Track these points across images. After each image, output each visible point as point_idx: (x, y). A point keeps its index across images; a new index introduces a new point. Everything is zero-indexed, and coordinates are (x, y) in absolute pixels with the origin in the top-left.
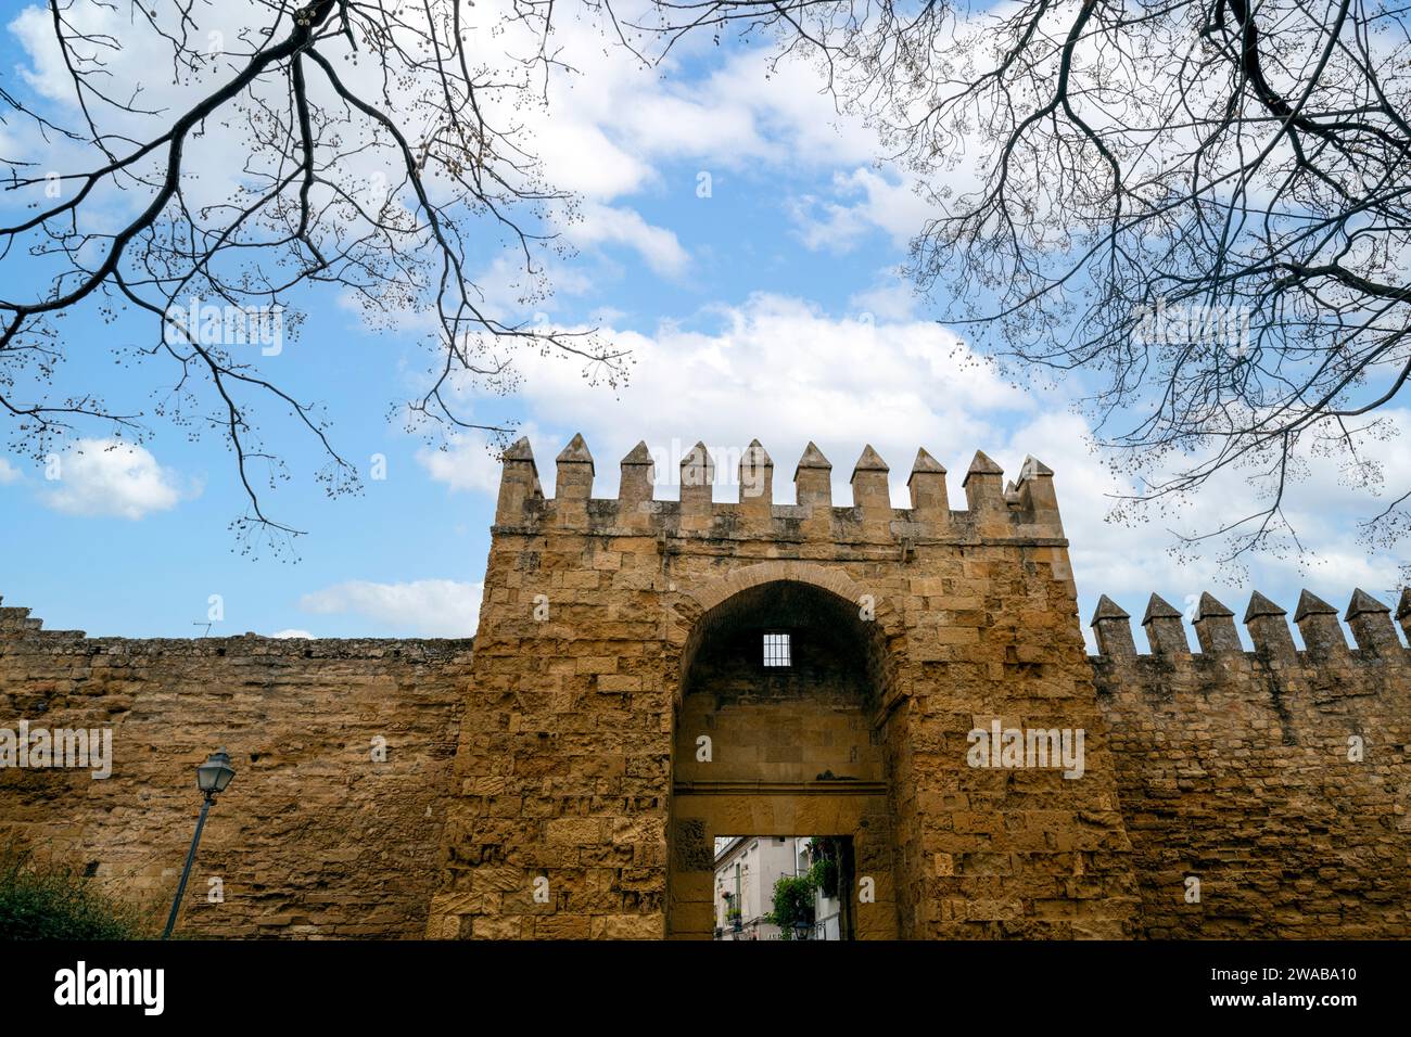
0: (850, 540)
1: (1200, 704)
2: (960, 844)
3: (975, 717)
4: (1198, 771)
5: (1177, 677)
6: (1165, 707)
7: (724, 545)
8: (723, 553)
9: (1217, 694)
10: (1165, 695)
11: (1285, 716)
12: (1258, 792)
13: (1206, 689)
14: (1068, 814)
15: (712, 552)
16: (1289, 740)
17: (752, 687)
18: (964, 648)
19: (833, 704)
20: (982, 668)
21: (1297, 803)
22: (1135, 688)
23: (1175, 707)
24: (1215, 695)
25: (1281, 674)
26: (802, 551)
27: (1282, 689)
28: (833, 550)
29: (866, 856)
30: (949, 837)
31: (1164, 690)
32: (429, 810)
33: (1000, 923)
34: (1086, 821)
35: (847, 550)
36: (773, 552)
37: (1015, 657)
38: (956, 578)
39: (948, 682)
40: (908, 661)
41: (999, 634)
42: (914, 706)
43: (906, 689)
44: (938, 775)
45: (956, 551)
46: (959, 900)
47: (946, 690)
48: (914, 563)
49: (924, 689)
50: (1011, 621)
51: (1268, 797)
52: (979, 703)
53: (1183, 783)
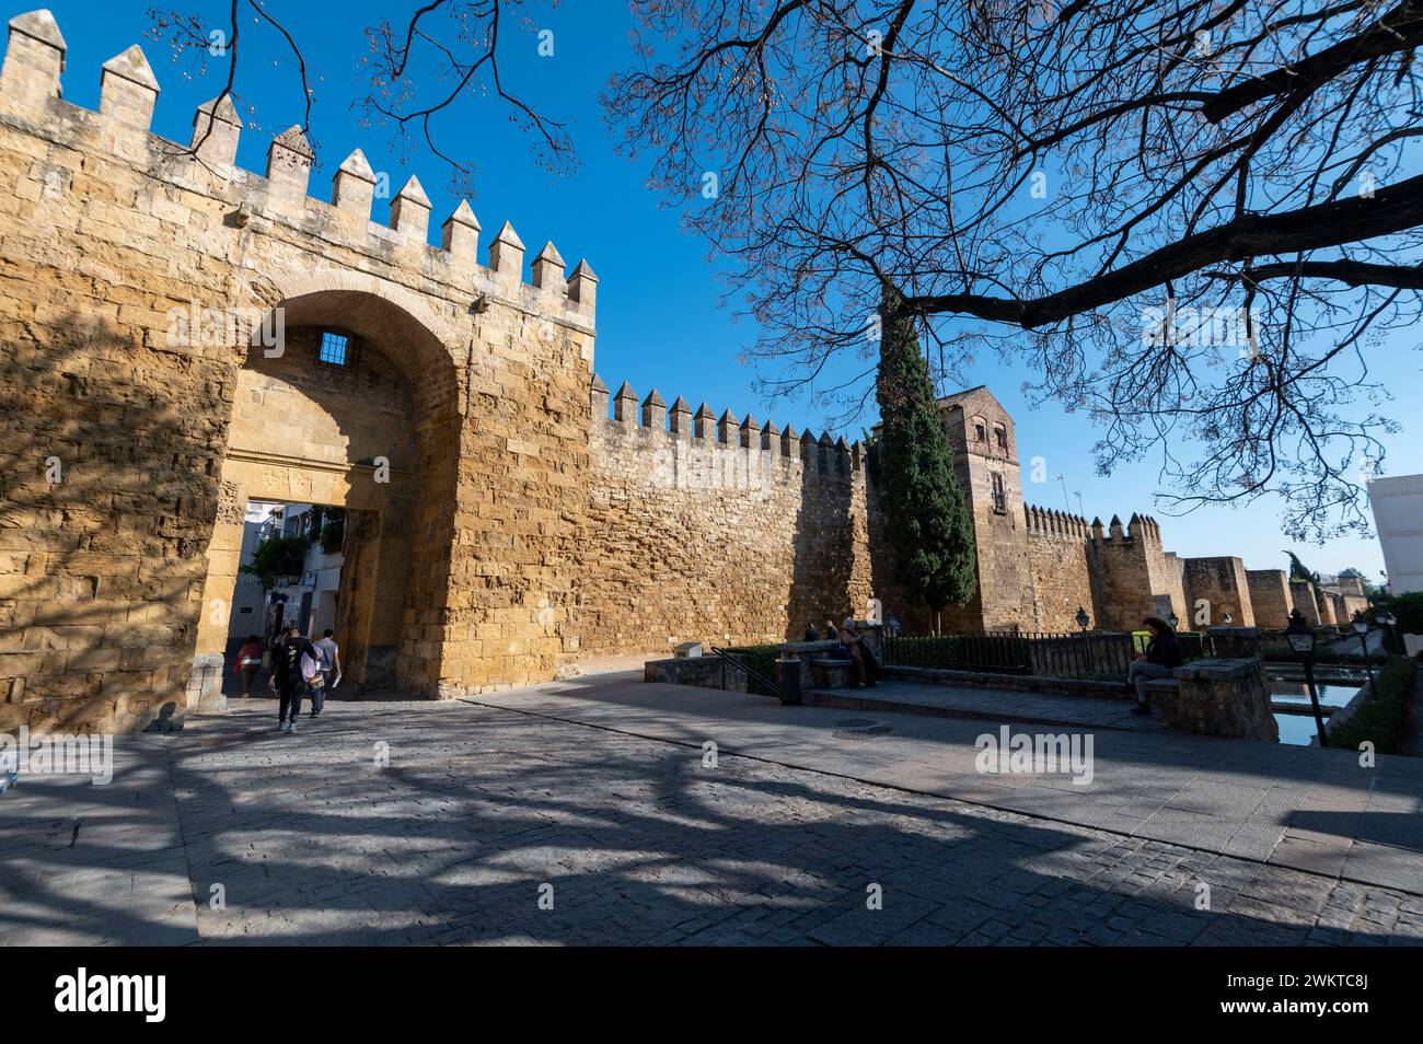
0: (437, 278)
1: (635, 459)
2: (480, 525)
3: (509, 439)
4: (623, 497)
5: (626, 438)
6: (615, 455)
7: (314, 241)
8: (312, 248)
9: (645, 453)
11: (676, 472)
12: (651, 513)
13: (641, 448)
14: (555, 514)
15: (303, 245)
16: (674, 487)
17: (306, 376)
18: (512, 390)
19: (382, 406)
20: (520, 408)
21: (669, 522)
22: (601, 440)
23: (620, 456)
25: (680, 447)
26: (393, 273)
27: (678, 456)
28: (422, 283)
30: (475, 519)
33: (498, 578)
34: (565, 519)
35: (434, 286)
36: (364, 264)
37: (545, 404)
38: (516, 336)
39: (494, 411)
40: (467, 389)
41: (537, 385)
42: (466, 423)
43: (462, 410)
44: (475, 476)
45: (520, 315)
46: (473, 562)
47: (493, 417)
48: (486, 314)
49: (476, 412)
50: (547, 378)
51: (654, 516)
52: (514, 430)
53: (613, 503)
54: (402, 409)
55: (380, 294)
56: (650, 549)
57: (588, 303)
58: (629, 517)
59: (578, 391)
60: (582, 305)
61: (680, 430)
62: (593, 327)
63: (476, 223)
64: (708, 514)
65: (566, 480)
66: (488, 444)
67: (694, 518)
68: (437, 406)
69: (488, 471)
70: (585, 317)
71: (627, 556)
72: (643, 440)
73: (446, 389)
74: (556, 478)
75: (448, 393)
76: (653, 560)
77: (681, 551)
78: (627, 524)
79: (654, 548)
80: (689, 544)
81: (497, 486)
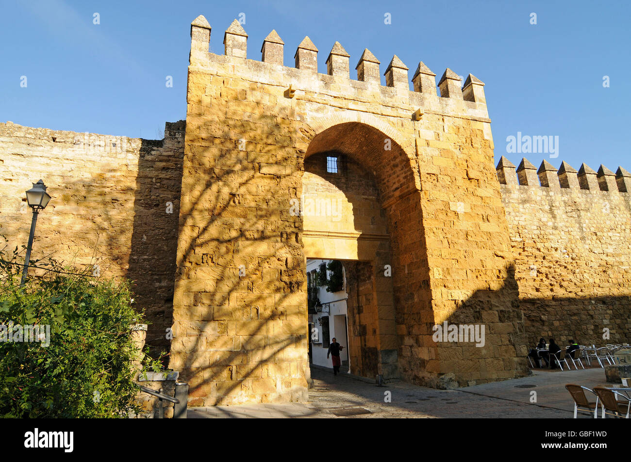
0: (391, 104)
1: (521, 210)
2: (444, 264)
3: (450, 203)
4: (519, 240)
5: (512, 195)
10: (507, 203)
11: (554, 217)
12: (542, 250)
13: (524, 202)
14: (490, 252)
15: (320, 101)
16: (555, 228)
18: (445, 169)
19: (363, 195)
20: (454, 180)
24: (527, 205)
25: (553, 198)
26: (367, 107)
27: (554, 205)
28: (383, 110)
29: (379, 270)
30: (440, 260)
31: (507, 202)
32: (145, 237)
34: (497, 255)
35: (388, 110)
36: (352, 106)
37: (467, 175)
38: (441, 132)
39: (438, 184)
40: (419, 171)
41: (460, 162)
42: (422, 194)
43: (418, 187)
44: (435, 230)
45: (441, 118)
46: (444, 290)
47: (438, 189)
48: (421, 121)
49: (427, 186)
50: (466, 157)
51: (546, 251)
52: (452, 196)
53: (513, 244)
54: (373, 195)
55: (362, 122)
56: (547, 277)
57: (480, 100)
58: (526, 253)
59: (487, 162)
60: (477, 102)
61: (550, 185)
62: (487, 117)
63: (405, 66)
64: (587, 247)
65: (491, 227)
66: (438, 207)
67: (576, 250)
68: (397, 189)
69: (442, 225)
70: (480, 110)
71: (531, 283)
72: (524, 196)
73: (404, 175)
74: (485, 227)
75: (405, 177)
76: (551, 285)
77: (571, 277)
78: (526, 259)
79: (550, 276)
80: (577, 271)
81: (449, 236)
